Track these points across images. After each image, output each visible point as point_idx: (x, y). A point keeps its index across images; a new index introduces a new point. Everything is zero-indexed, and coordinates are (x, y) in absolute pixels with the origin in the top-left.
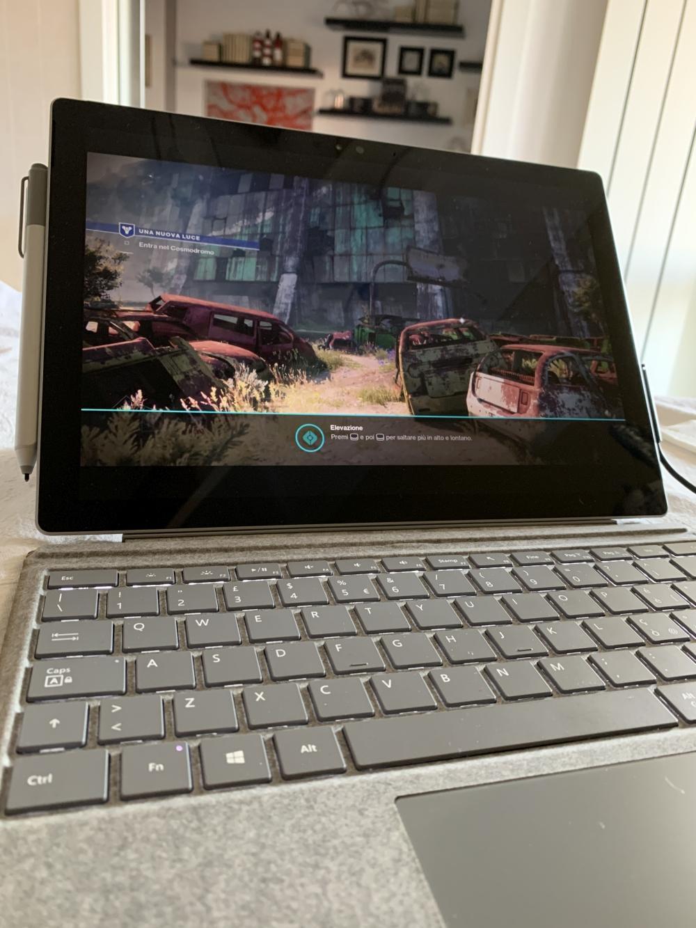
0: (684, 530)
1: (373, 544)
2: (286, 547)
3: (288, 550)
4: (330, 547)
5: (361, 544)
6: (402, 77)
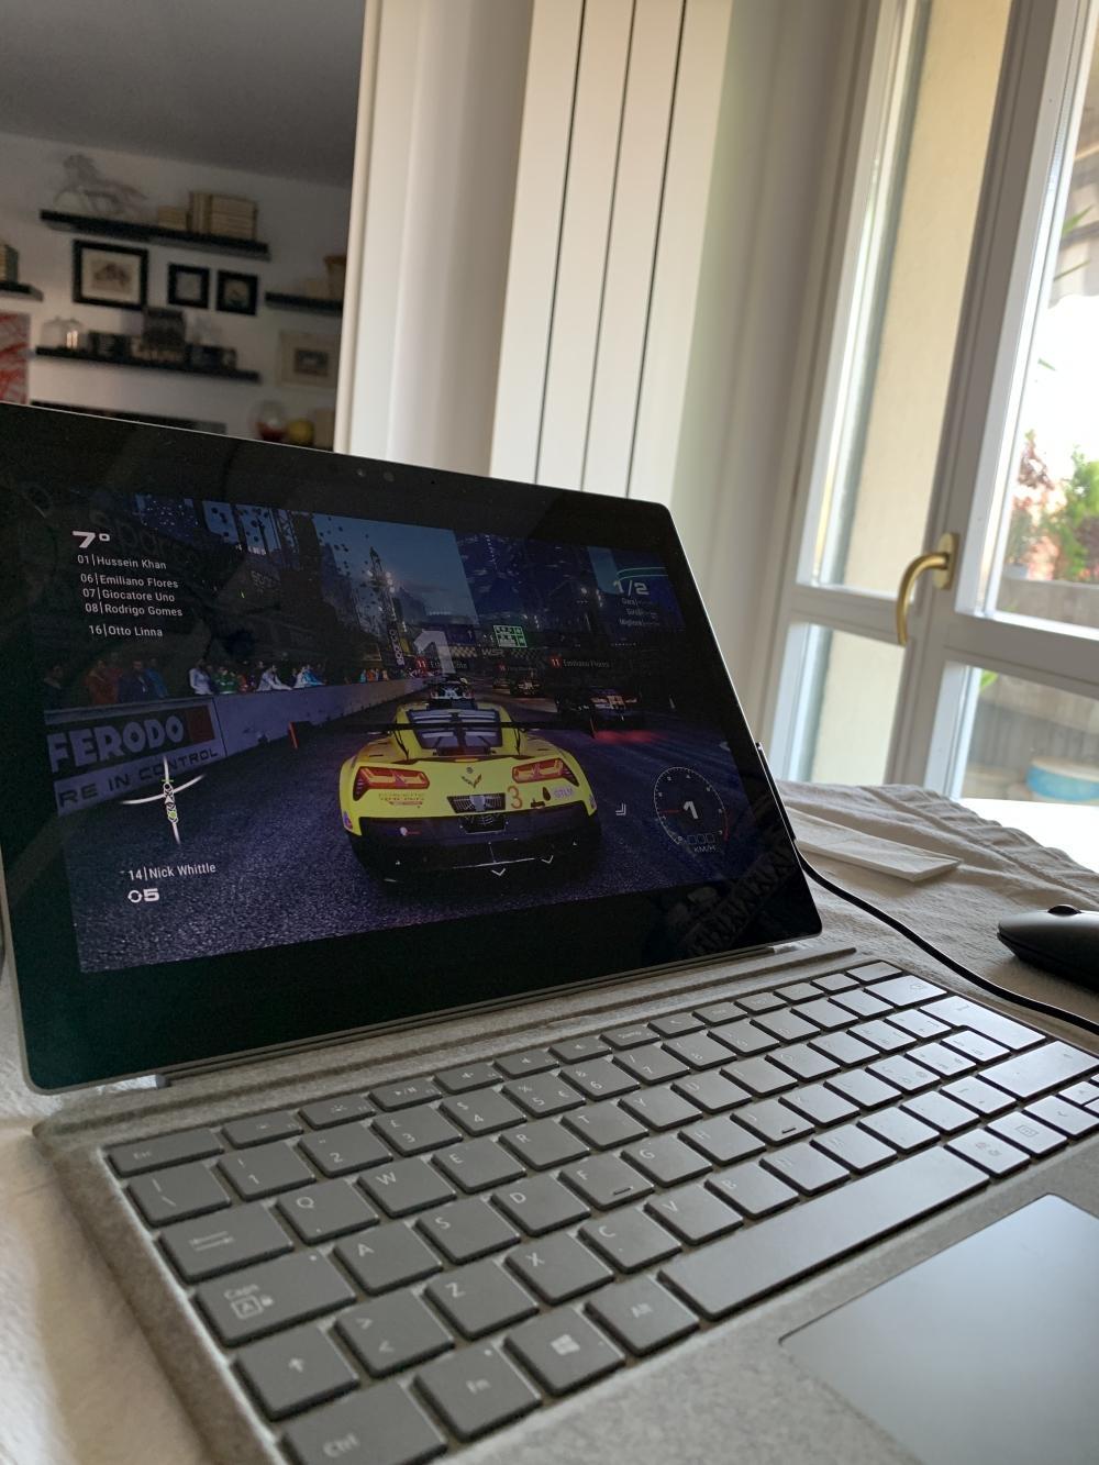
0: (852, 951)
1: (522, 1028)
2: (414, 1053)
3: (418, 1057)
4: (472, 1043)
5: (508, 1032)
6: (176, 308)
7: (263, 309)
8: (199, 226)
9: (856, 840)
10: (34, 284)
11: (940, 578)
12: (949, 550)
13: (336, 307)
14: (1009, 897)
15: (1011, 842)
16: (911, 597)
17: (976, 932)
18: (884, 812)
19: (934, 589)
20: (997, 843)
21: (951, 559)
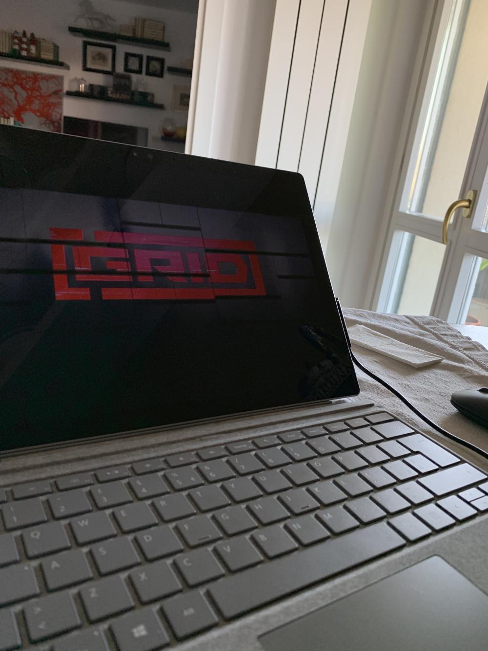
0: (372, 405)
4: (158, 446)
6: (128, 74)
7: (166, 75)
8: (139, 35)
9: (393, 345)
10: (66, 62)
11: (466, 212)
12: (471, 199)
13: (189, 73)
14: (465, 378)
15: (473, 349)
16: (451, 220)
17: (442, 397)
18: (412, 329)
19: (463, 217)
20: (466, 349)
21: (472, 203)
